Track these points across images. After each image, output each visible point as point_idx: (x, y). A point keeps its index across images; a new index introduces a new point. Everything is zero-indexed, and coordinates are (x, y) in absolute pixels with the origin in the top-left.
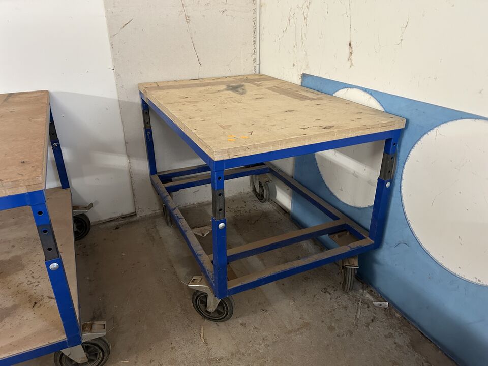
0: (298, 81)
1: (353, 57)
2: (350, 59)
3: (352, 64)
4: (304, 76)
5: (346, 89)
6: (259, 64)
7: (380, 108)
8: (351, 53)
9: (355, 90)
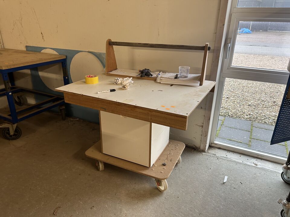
0: (25, 49)
1: (44, 38)
2: (43, 39)
3: (44, 40)
4: (27, 47)
5: (45, 49)
6: (3, 44)
7: (58, 54)
8: (43, 36)
9: (48, 49)
